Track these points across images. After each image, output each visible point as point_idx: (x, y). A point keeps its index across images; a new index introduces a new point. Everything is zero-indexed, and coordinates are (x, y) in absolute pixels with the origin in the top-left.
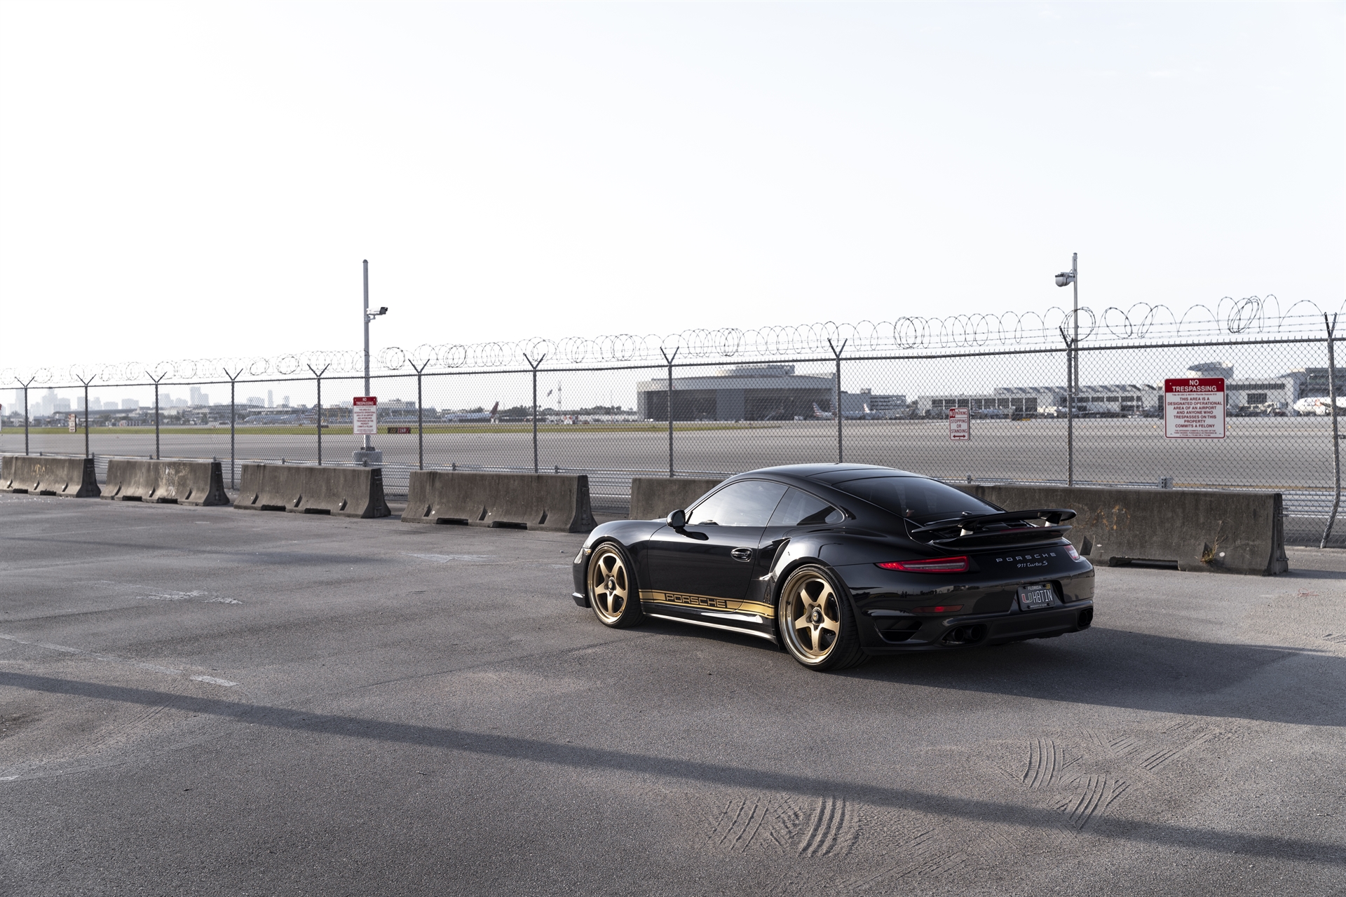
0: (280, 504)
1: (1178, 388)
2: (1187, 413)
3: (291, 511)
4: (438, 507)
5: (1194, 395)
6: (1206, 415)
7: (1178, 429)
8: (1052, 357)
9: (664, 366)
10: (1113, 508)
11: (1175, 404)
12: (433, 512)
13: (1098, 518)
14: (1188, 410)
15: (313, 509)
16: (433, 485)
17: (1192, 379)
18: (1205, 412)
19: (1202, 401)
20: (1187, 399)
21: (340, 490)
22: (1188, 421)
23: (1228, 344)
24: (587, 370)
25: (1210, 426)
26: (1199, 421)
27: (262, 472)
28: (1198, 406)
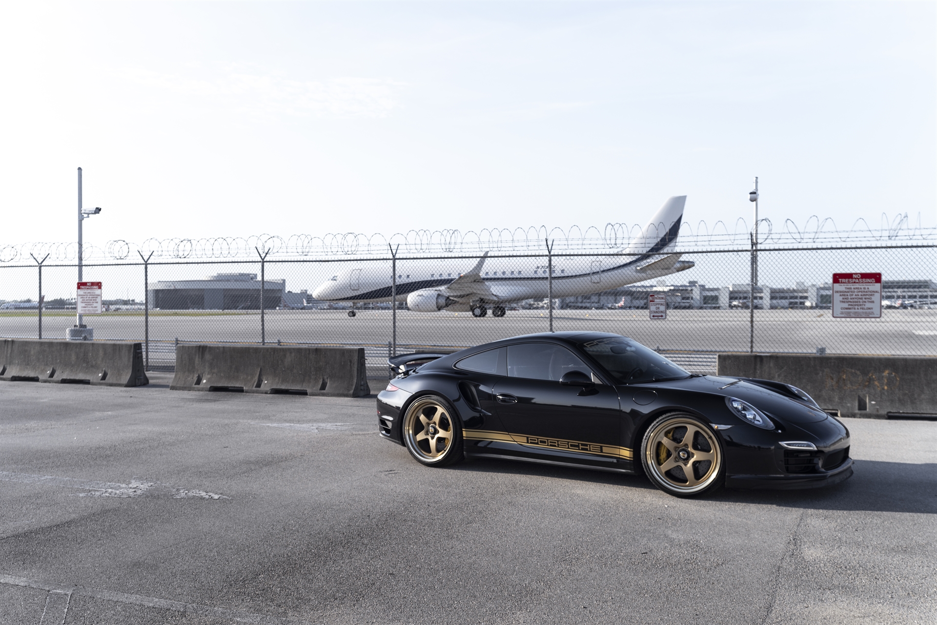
0: (32, 374)
1: (843, 280)
2: (851, 299)
3: (45, 381)
4: (209, 376)
5: (857, 286)
6: (866, 300)
7: (843, 311)
8: (738, 256)
9: (389, 259)
10: (883, 372)
11: (840, 292)
12: (205, 381)
13: (870, 380)
14: (852, 297)
15: (70, 380)
16: (202, 357)
17: (855, 274)
18: (865, 299)
19: (863, 290)
20: (851, 288)
21: (99, 362)
22: (851, 305)
23: (884, 248)
24: (315, 261)
25: (869, 309)
26: (860, 305)
27: (10, 346)
28: (860, 294)
